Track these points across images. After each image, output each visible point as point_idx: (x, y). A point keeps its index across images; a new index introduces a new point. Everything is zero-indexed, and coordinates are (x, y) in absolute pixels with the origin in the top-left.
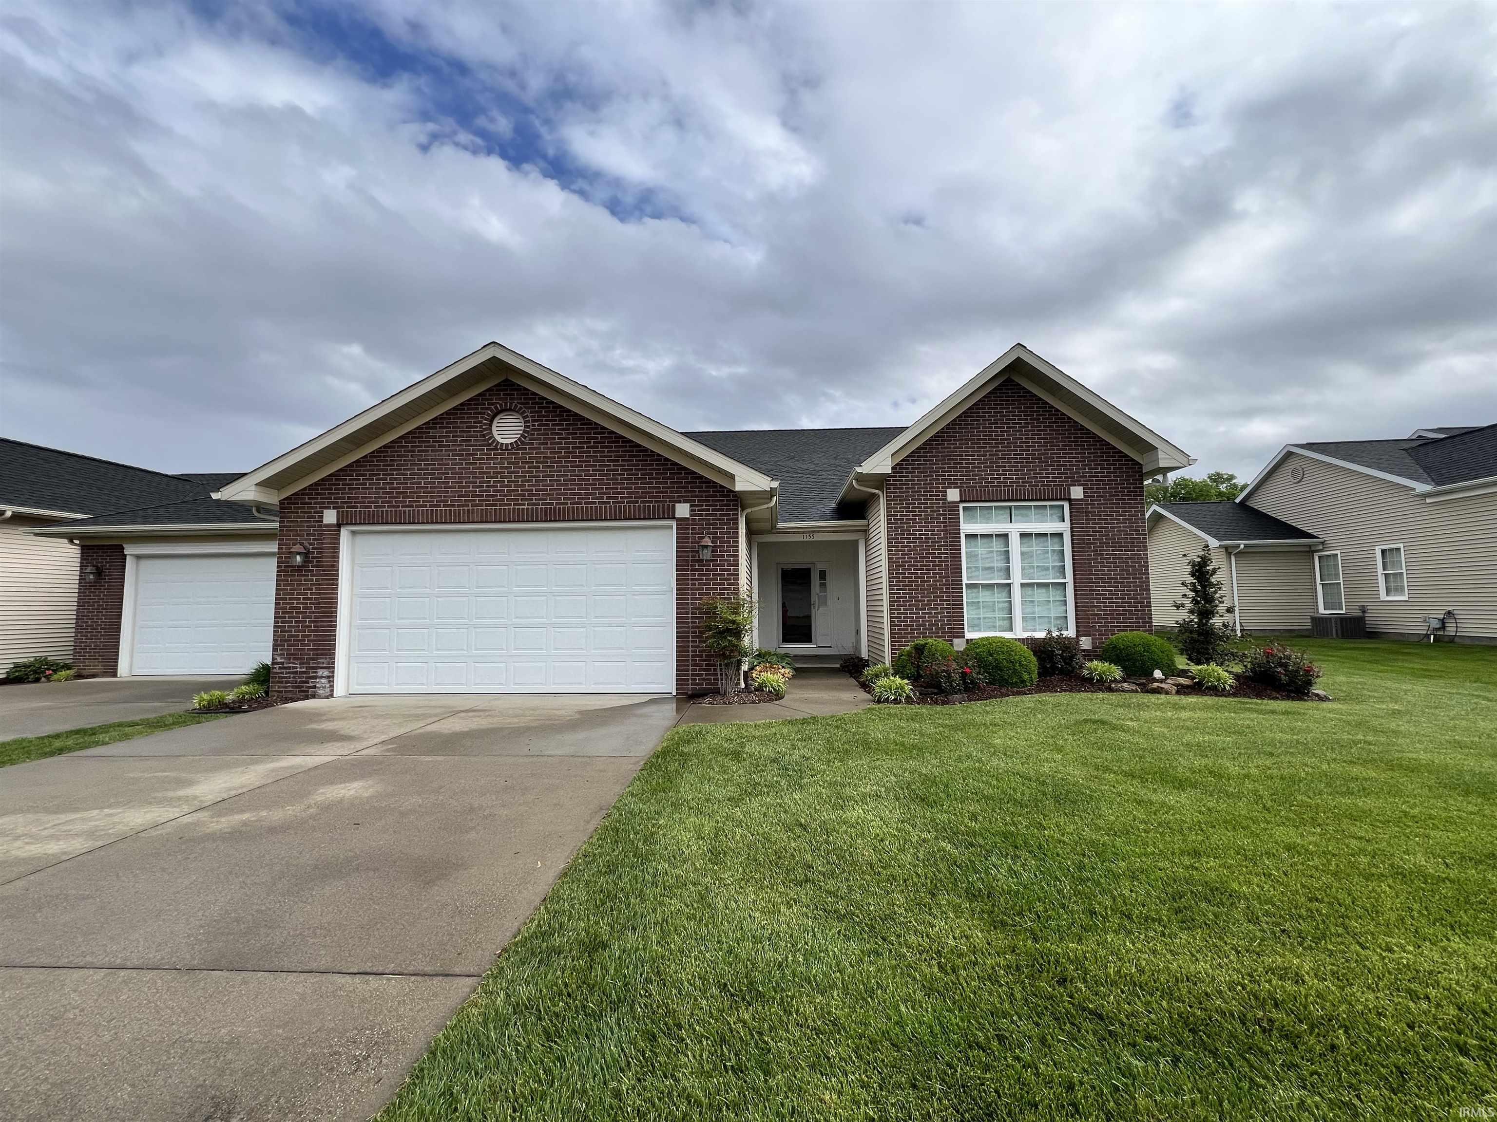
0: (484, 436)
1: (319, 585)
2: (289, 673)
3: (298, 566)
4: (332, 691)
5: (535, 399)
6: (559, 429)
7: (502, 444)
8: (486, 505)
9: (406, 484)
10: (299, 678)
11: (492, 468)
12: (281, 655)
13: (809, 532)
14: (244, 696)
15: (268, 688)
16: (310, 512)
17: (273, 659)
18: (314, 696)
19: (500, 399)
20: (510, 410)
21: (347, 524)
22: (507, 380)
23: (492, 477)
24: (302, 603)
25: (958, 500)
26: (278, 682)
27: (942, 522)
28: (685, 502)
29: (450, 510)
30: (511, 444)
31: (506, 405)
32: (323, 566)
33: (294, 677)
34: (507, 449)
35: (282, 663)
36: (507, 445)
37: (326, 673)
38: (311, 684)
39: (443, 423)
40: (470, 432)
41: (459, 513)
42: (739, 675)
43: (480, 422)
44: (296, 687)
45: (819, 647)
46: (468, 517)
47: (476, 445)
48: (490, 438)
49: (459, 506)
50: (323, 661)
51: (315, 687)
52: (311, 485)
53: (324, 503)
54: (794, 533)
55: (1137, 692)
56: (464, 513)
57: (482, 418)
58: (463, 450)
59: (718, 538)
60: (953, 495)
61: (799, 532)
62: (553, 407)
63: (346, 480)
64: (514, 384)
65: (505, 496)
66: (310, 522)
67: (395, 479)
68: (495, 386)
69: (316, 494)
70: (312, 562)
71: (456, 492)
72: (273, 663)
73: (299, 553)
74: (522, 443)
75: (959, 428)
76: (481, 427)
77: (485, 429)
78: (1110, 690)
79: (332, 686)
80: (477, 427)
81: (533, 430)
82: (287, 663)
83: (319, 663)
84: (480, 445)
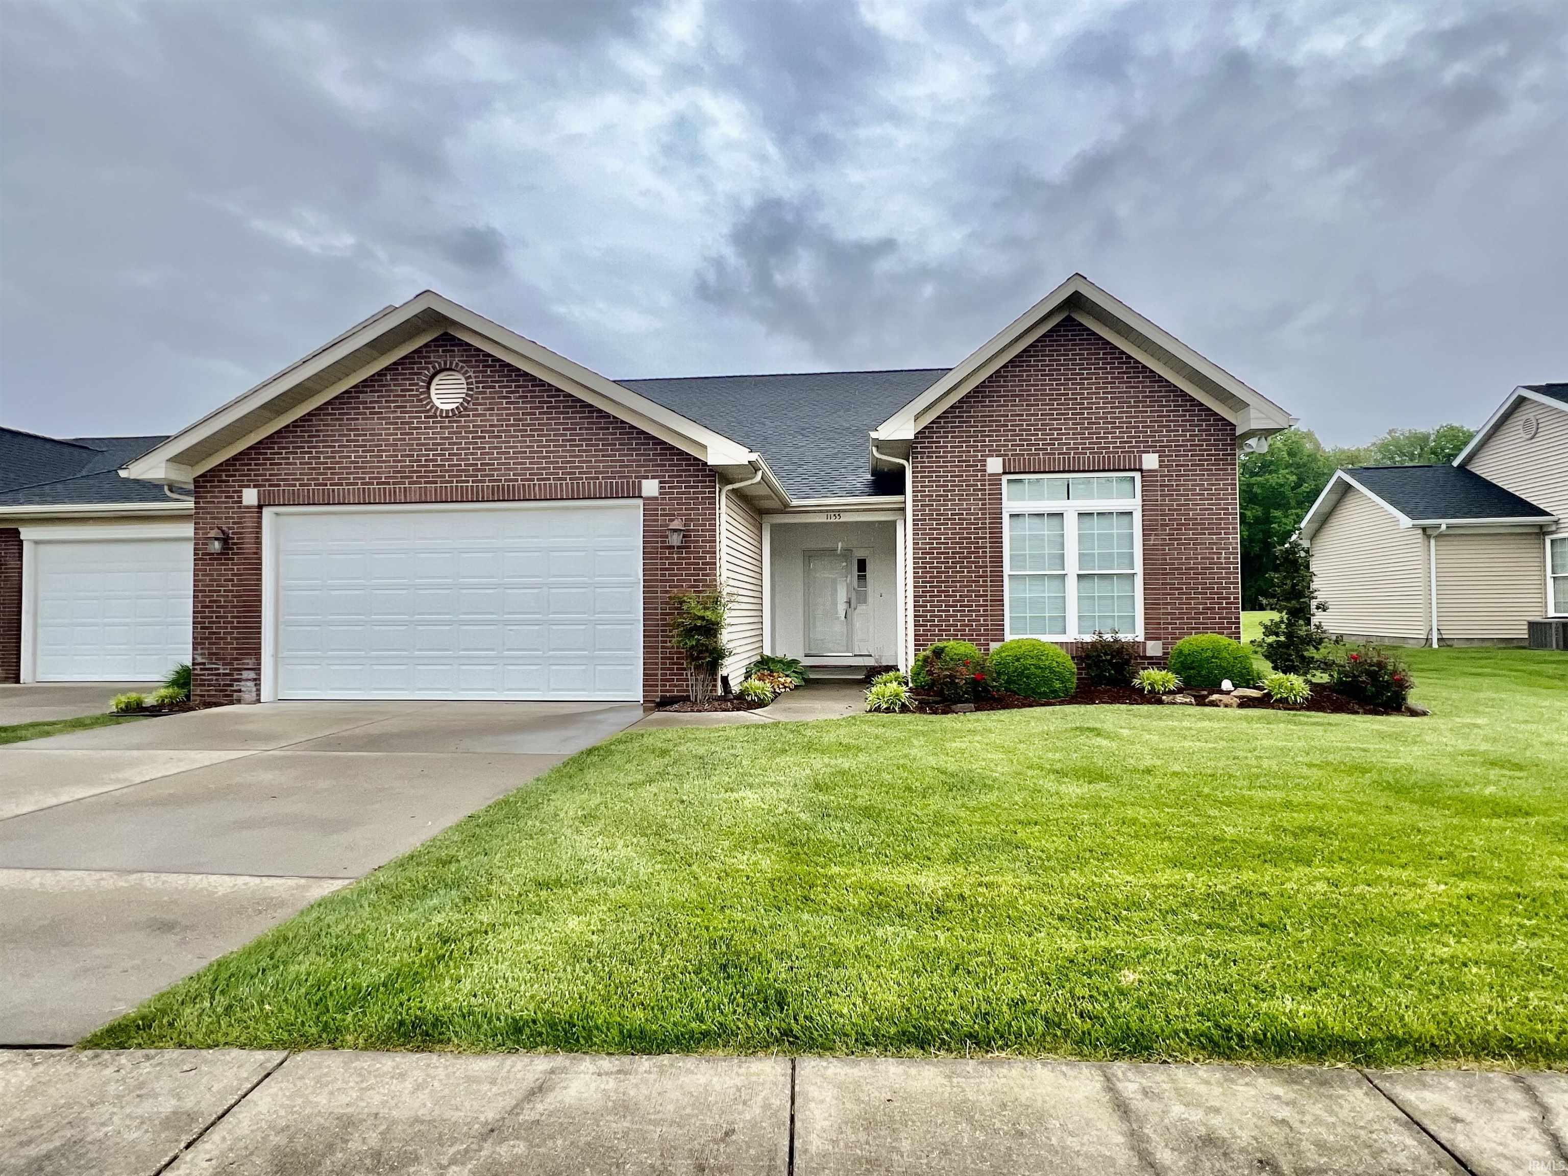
0: (421, 401)
1: (241, 575)
2: (212, 675)
3: (218, 554)
4: (259, 695)
5: (479, 356)
6: (507, 392)
7: (442, 410)
8: (426, 482)
9: (334, 457)
10: (223, 680)
11: (430, 438)
12: (202, 654)
13: (833, 511)
14: (163, 701)
15: (189, 691)
16: (229, 492)
17: (194, 659)
18: (239, 701)
19: (440, 357)
20: (450, 369)
21: (269, 505)
22: (446, 334)
23: (431, 450)
24: (223, 596)
25: (1001, 471)
26: (200, 685)
27: (980, 499)
28: (653, 477)
29: (385, 488)
30: (452, 410)
31: (445, 364)
32: (243, 553)
33: (217, 680)
34: (447, 417)
35: (204, 664)
36: (447, 411)
37: (252, 675)
38: (235, 688)
39: (374, 386)
40: (405, 396)
41: (395, 492)
42: (715, 680)
43: (417, 384)
44: (221, 691)
45: (855, 656)
46: (405, 496)
47: (412, 412)
48: (428, 404)
49: (394, 483)
50: (250, 662)
51: (240, 691)
52: (228, 460)
53: (243, 481)
54: (814, 512)
55: (1192, 704)
56: (400, 492)
57: (418, 379)
58: (398, 418)
59: (692, 520)
60: (994, 465)
61: (821, 511)
62: (500, 366)
63: (266, 454)
64: (454, 338)
65: (447, 471)
66: (228, 502)
67: (321, 452)
68: (431, 341)
69: (234, 471)
70: (232, 549)
71: (391, 467)
72: (194, 664)
73: (216, 539)
74: (466, 409)
75: (1004, 381)
76: (417, 390)
77: (422, 393)
78: (1160, 702)
79: (259, 690)
80: (412, 390)
81: (477, 393)
82: (209, 663)
83: (243, 664)
84: (416, 412)
